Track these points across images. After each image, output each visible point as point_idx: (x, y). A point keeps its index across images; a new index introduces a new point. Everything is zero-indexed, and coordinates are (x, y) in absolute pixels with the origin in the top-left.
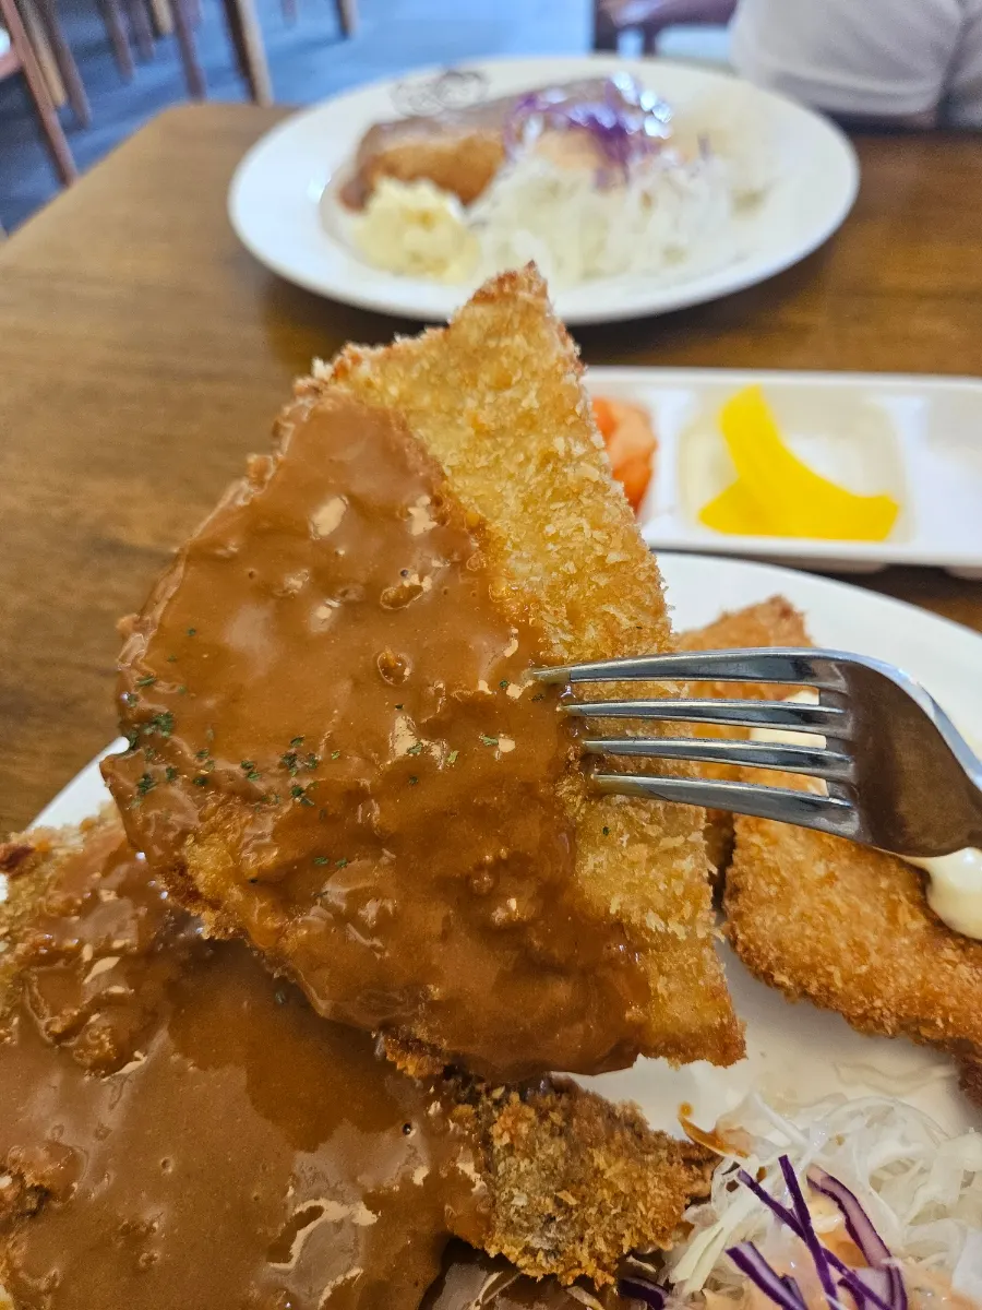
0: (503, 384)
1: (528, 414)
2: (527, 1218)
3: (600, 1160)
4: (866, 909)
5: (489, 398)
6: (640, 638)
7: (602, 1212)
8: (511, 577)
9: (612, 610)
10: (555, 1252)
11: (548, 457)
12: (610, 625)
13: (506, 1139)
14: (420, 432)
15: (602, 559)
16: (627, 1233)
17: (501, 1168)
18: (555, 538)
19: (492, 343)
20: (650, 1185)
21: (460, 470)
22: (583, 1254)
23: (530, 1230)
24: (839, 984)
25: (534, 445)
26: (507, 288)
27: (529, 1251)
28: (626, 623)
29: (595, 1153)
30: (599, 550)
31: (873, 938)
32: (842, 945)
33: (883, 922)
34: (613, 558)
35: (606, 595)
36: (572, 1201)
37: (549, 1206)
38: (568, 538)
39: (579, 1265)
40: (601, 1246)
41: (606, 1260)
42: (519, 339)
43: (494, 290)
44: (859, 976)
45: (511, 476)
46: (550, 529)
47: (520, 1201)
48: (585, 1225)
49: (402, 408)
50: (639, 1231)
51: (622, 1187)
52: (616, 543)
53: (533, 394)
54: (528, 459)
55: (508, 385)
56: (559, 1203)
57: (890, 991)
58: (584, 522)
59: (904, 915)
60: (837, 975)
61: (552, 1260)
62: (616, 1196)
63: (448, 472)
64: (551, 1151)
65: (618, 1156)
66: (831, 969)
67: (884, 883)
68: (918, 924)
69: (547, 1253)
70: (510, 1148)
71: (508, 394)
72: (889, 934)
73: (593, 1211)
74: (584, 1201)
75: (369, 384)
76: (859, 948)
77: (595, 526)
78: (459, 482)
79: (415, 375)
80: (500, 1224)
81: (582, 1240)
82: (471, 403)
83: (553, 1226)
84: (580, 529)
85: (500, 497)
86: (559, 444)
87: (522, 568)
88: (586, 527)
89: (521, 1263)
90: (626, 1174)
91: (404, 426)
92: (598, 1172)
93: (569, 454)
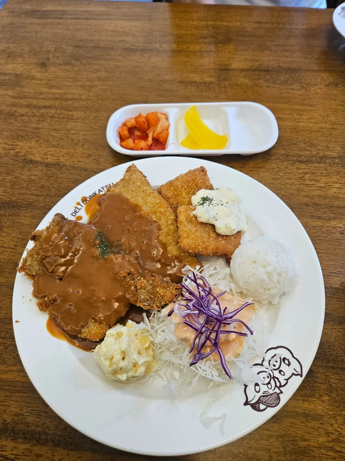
0: (134, 183)
1: (139, 186)
2: (144, 300)
3: (158, 290)
4: (204, 235)
5: (133, 186)
6: (166, 212)
7: (158, 298)
8: (143, 210)
9: (160, 209)
10: (149, 305)
11: (144, 191)
12: (161, 212)
13: (140, 287)
14: (124, 195)
15: (156, 203)
16: (163, 302)
17: (139, 292)
18: (148, 202)
19: (130, 177)
20: (167, 294)
21: (131, 198)
22: (154, 306)
23: (144, 302)
24: (201, 249)
25: (141, 190)
26: (130, 169)
27: (144, 305)
28: (163, 210)
29: (157, 288)
30: (155, 201)
31: (206, 240)
32: (200, 242)
33: (208, 237)
34: (158, 202)
35: (159, 208)
36: (152, 297)
37: (148, 298)
38: (150, 202)
39: (154, 307)
40: (158, 304)
41: (159, 306)
42: (134, 175)
43: (128, 169)
44: (204, 247)
45: (139, 196)
46: (147, 201)
47: (142, 297)
48: (155, 301)
49: (120, 192)
50: (165, 301)
51: (162, 294)
52: (157, 199)
53: (139, 183)
54: (141, 192)
55: (135, 183)
56: (150, 297)
57: (210, 248)
58: (152, 198)
59: (211, 234)
60: (200, 248)
61: (148, 307)
62: (161, 296)
63: (130, 199)
64: (149, 288)
65: (162, 289)
66: (199, 247)
67: (207, 229)
68: (214, 235)
69: (147, 306)
70: (141, 288)
71: (135, 184)
72: (209, 238)
73: (157, 298)
74: (155, 297)
75: (113, 190)
76: (203, 242)
77: (154, 198)
78: (132, 200)
79: (120, 187)
80: (139, 301)
81: (154, 303)
82: (130, 188)
83: (149, 301)
84: (152, 200)
85: (139, 200)
86: (145, 188)
87: (145, 209)
88: (153, 199)
89: (143, 307)
90: (163, 292)
91: (121, 195)
92: (158, 292)
93: (147, 189)
